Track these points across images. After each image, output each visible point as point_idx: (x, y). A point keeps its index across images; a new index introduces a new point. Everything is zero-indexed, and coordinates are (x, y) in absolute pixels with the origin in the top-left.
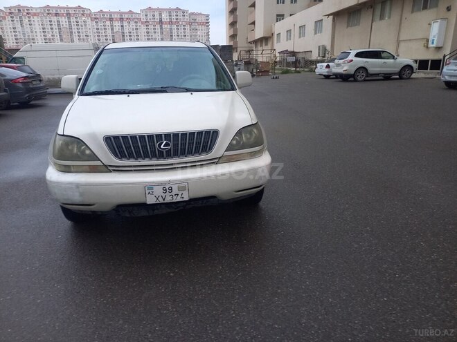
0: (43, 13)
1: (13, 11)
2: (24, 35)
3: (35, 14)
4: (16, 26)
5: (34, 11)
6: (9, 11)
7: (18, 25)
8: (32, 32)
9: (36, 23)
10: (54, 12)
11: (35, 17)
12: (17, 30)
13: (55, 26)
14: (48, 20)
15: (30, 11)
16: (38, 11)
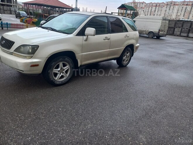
0: (181, 4)
1: (169, 3)
2: (168, 13)
3: (177, 5)
4: (167, 10)
5: (177, 3)
6: (167, 3)
7: (168, 9)
8: (172, 12)
9: (176, 8)
10: (186, 3)
11: (177, 6)
12: (167, 11)
13: (184, 10)
14: (182, 7)
15: (176, 3)
16: (179, 3)
